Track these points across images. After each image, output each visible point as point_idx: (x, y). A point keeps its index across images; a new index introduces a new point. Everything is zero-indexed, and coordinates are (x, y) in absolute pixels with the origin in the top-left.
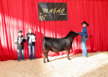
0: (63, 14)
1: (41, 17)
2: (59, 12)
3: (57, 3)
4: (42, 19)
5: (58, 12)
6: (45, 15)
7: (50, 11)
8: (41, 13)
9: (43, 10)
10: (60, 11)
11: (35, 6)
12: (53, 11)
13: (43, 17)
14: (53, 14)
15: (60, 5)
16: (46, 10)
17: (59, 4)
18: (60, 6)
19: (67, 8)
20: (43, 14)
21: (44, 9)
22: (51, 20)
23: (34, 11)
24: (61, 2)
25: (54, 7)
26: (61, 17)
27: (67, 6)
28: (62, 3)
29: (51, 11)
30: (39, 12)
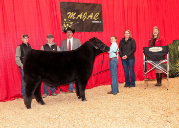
0: (97, 22)
1: (66, 25)
6: (71, 23)
7: (78, 16)
8: (65, 20)
10: (92, 16)
12: (83, 17)
15: (92, 7)
19: (101, 11)
20: (69, 20)
21: (70, 13)
24: (93, 3)
27: (102, 9)
29: (80, 16)
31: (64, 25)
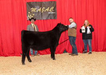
0: (52, 13)
1: (29, 16)
2: (48, 11)
6: (33, 15)
7: (38, 10)
8: (29, 13)
9: (31, 9)
10: (48, 9)
11: (23, 6)
12: (41, 10)
13: (31, 16)
14: (41, 13)
19: (56, 6)
20: (32, 13)
21: (33, 8)
23: (22, 10)
25: (42, 6)
26: (50, 16)
27: (56, 4)
31: (28, 16)
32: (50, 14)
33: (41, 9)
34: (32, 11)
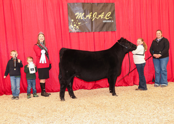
0: (108, 21)
1: (73, 25)
2: (102, 18)
3: (98, 4)
4: (74, 29)
5: (100, 17)
6: (79, 23)
7: (87, 16)
8: (72, 20)
9: (76, 14)
10: (103, 16)
11: (63, 9)
13: (75, 25)
14: (92, 22)
16: (80, 15)
17: (102, 5)
18: (104, 7)
19: (114, 11)
20: (76, 21)
21: (78, 13)
22: (89, 30)
23: (61, 16)
25: (93, 10)
26: (105, 26)
27: (114, 8)
28: (107, 3)
29: (89, 16)
30: (69, 18)
31: (71, 25)
32: (106, 23)
33: (92, 15)
34: (77, 18)
